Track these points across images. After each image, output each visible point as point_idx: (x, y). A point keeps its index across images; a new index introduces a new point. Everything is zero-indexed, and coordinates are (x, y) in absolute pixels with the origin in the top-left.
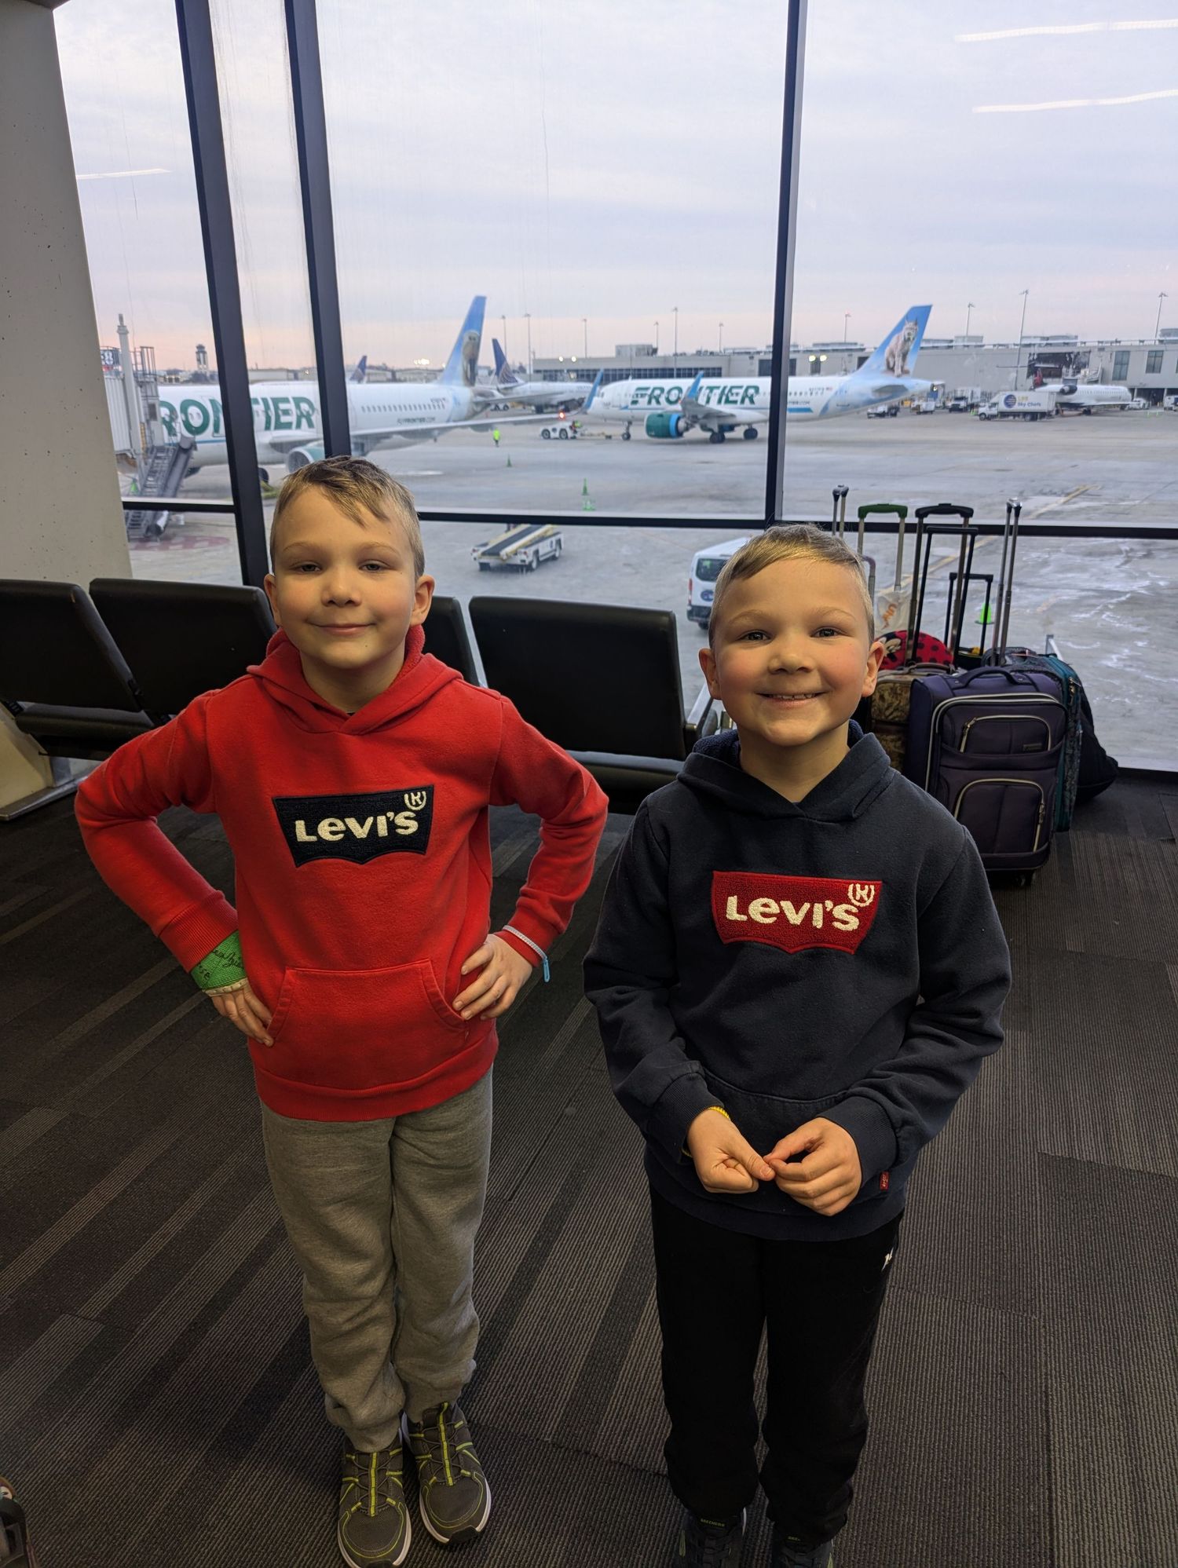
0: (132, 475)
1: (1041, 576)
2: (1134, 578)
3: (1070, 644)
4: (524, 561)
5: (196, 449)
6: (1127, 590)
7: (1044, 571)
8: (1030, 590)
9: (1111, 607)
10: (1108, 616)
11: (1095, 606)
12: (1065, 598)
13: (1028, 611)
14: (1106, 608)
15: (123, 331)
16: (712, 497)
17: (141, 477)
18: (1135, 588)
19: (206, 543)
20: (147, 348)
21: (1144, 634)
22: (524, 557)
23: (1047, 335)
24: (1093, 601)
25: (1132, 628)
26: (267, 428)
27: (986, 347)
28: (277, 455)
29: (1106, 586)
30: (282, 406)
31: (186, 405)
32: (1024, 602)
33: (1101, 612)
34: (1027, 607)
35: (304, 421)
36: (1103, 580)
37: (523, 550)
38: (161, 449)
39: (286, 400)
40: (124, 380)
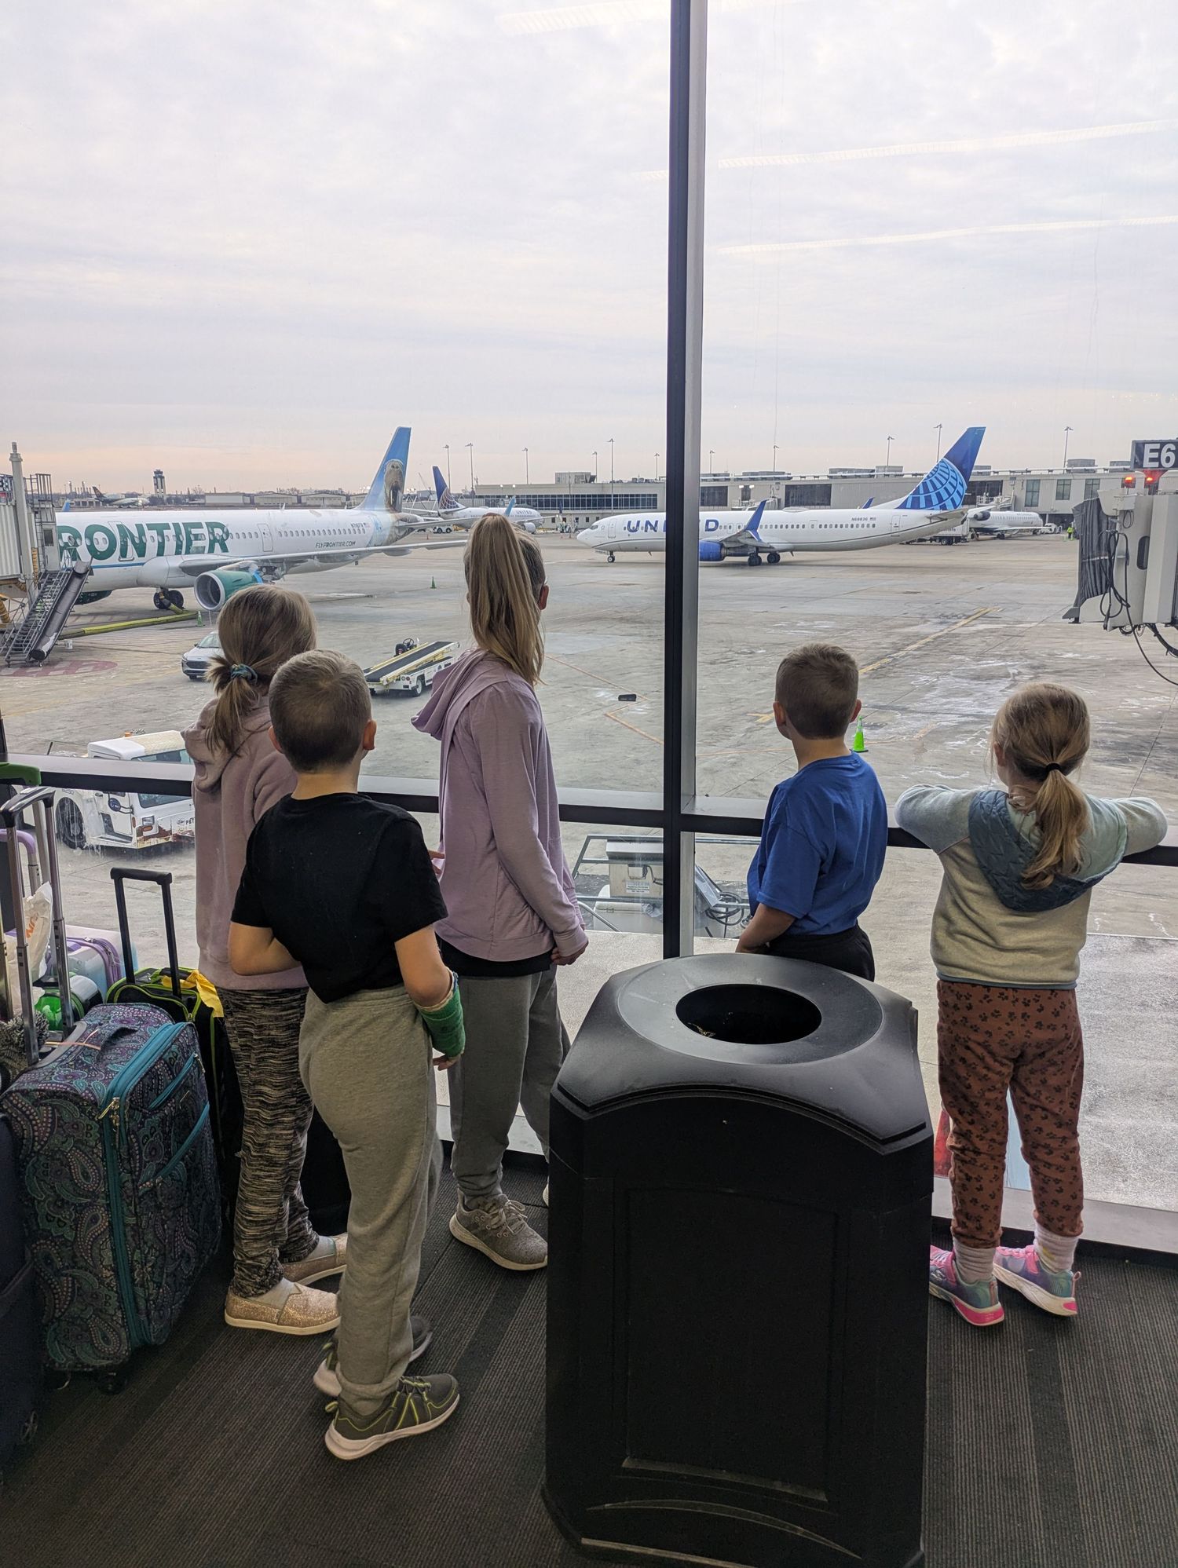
4: (408, 687)
7: (929, 695)
8: (911, 715)
12: (945, 723)
13: (905, 738)
15: (16, 458)
19: (90, 669)
20: (43, 475)
22: (407, 683)
32: (902, 729)
34: (904, 734)
37: (406, 676)
38: (54, 574)
39: (199, 525)
40: (15, 507)
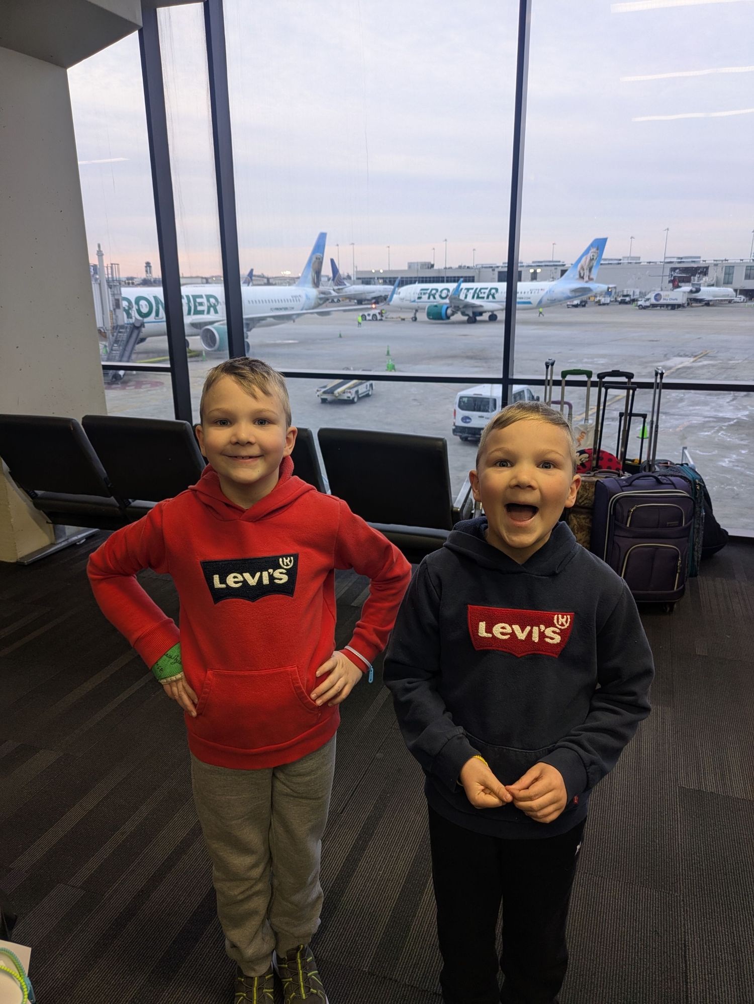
0: (104, 343)
1: (679, 408)
2: (739, 410)
3: (698, 452)
4: (349, 397)
5: (144, 327)
6: (735, 417)
7: (680, 405)
8: (672, 417)
9: (724, 428)
10: (722, 434)
11: (714, 427)
12: (695, 422)
13: (671, 430)
14: (721, 429)
15: (100, 254)
16: (469, 357)
17: (110, 344)
18: (739, 416)
19: (149, 386)
20: (115, 264)
21: (744, 445)
22: (349, 395)
23: (681, 256)
24: (712, 424)
25: (738, 442)
26: (189, 313)
27: (642, 264)
28: (195, 330)
29: (721, 415)
30: (198, 300)
31: (138, 299)
32: (668, 425)
33: (718, 431)
34: (670, 428)
35: (212, 309)
36: (718, 411)
37: (349, 391)
38: (122, 327)
39: (201, 297)
40: (100, 284)
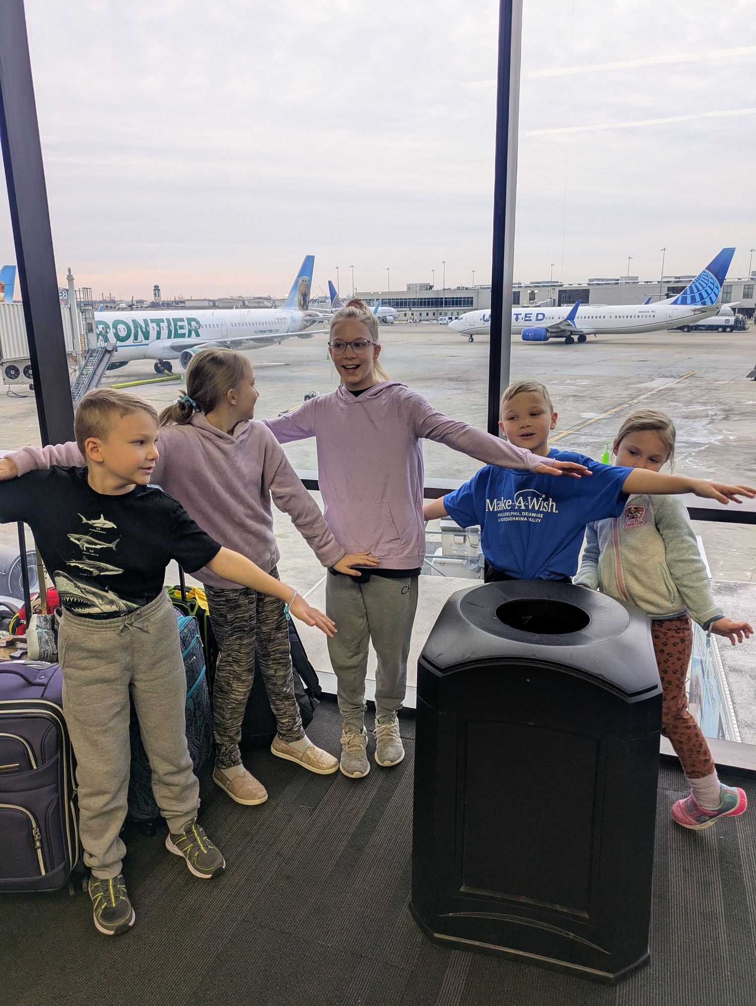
5: (116, 351)
11: (682, 453)
15: (70, 278)
17: (80, 368)
18: (712, 441)
20: (87, 288)
24: (682, 450)
28: (175, 353)
36: (691, 435)
38: (93, 351)
39: (182, 320)
40: (70, 308)
